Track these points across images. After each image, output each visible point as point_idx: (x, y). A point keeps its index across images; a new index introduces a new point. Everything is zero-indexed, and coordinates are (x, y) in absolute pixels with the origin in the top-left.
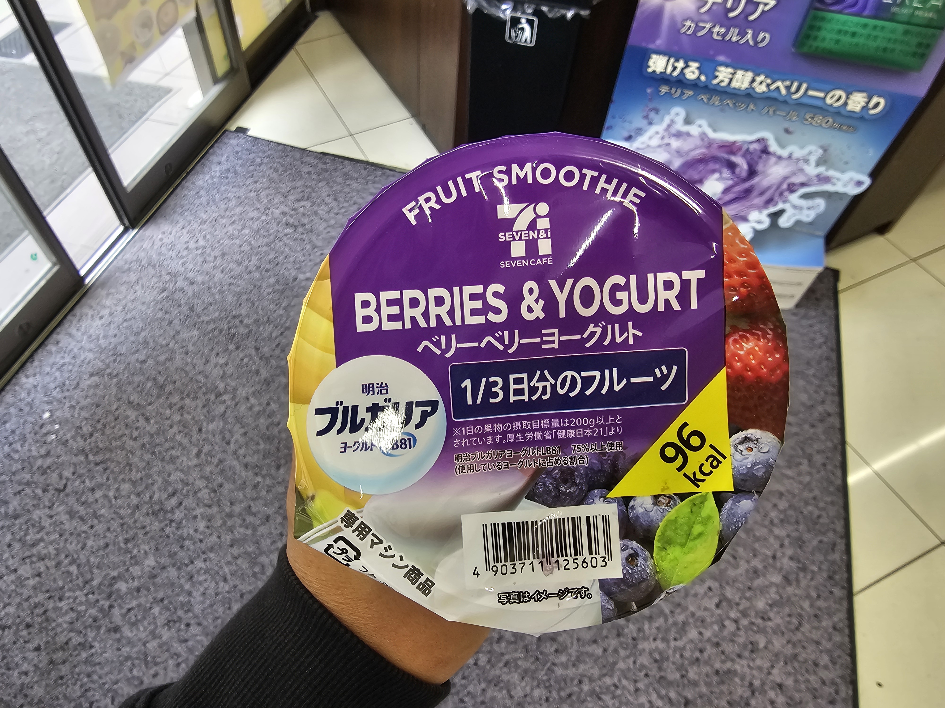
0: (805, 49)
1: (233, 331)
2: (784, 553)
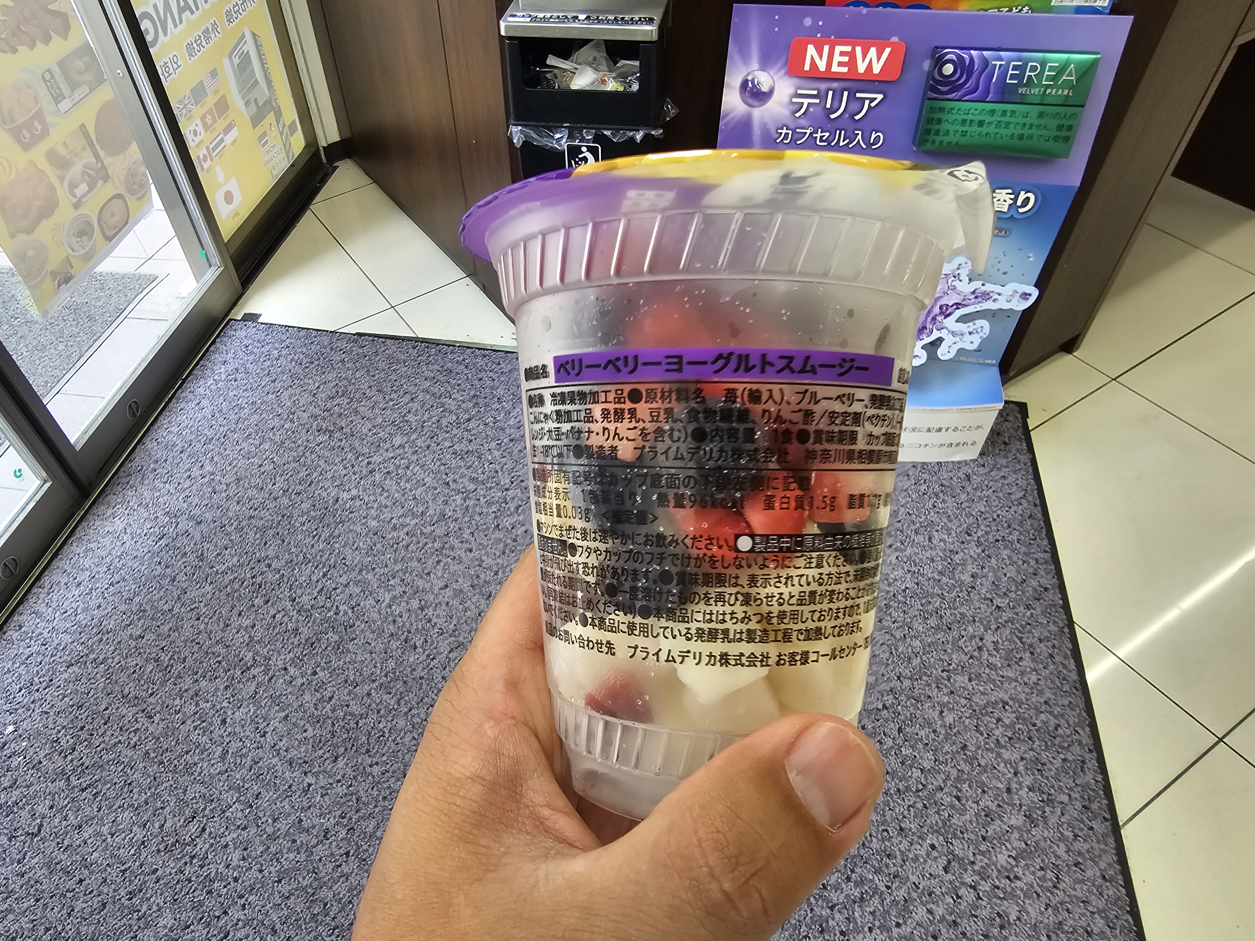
0: (928, 146)
1: (259, 579)
2: (1020, 784)
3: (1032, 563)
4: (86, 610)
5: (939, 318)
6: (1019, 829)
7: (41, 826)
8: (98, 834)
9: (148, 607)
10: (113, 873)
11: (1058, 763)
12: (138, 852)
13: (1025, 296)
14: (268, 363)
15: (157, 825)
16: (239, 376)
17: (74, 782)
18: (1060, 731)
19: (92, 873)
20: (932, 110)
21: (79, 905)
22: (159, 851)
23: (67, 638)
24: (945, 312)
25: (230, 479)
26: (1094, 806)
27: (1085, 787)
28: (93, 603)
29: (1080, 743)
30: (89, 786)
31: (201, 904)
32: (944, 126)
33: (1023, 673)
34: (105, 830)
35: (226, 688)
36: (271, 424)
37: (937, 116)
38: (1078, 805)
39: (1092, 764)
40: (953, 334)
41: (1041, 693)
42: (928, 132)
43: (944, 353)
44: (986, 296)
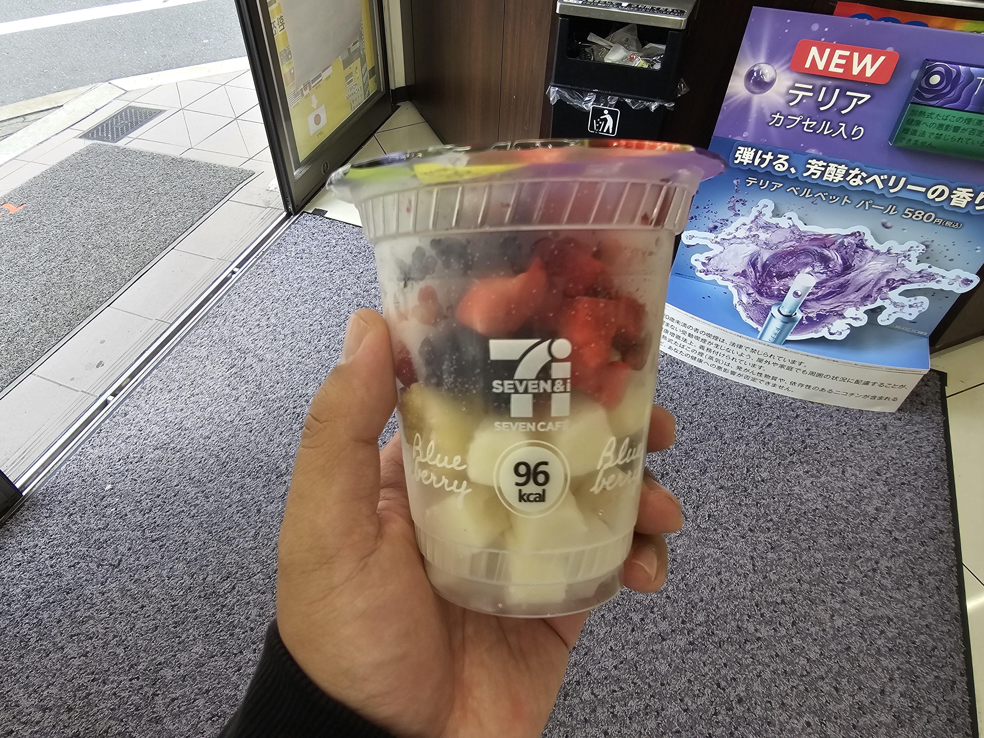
0: (904, 143)
1: (298, 410)
2: (894, 689)
3: (932, 508)
4: (172, 410)
5: (885, 290)
6: (887, 726)
7: (120, 561)
8: (159, 575)
9: (216, 417)
10: (166, 606)
11: (930, 678)
12: (185, 595)
13: (967, 282)
14: (327, 249)
15: (201, 577)
16: (304, 256)
17: (148, 534)
18: (936, 652)
19: (151, 602)
20: (913, 112)
21: (139, 624)
22: (200, 597)
23: (156, 429)
24: (891, 285)
25: (286, 331)
26: (958, 721)
27: (953, 704)
28: (179, 406)
29: (953, 666)
30: (158, 539)
31: (225, 642)
32: (921, 128)
33: (910, 598)
34: (164, 573)
35: (264, 486)
36: (323, 295)
37: (916, 118)
38: (944, 717)
39: (962, 685)
40: (895, 304)
41: (923, 617)
42: (906, 131)
43: (883, 319)
44: (931, 277)
